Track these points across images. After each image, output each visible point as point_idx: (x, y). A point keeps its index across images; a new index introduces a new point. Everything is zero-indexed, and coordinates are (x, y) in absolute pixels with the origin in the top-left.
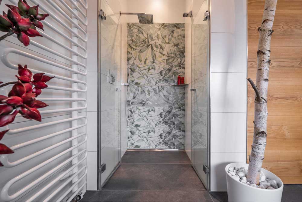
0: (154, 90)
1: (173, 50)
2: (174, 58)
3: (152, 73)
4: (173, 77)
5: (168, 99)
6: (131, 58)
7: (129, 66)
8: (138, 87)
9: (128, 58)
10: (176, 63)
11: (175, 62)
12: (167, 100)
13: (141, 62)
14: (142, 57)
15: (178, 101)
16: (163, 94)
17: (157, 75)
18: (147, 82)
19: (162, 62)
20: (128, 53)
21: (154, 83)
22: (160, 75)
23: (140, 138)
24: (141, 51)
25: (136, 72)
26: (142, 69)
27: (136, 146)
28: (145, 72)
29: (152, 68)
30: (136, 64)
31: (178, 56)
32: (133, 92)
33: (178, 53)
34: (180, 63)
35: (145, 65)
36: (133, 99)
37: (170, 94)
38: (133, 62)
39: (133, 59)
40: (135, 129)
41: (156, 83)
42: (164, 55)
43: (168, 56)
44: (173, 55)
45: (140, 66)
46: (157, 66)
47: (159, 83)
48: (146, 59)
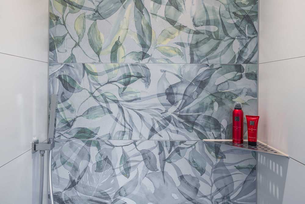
0: (146, 156)
1: (214, 10)
2: (219, 40)
3: (139, 95)
4: (213, 108)
5: (196, 190)
6: (64, 38)
7: (56, 69)
8: (89, 144)
9: (50, 38)
10: (226, 59)
11: (223, 52)
12: (190, 194)
13: (98, 53)
14: (102, 37)
15: (231, 198)
16: (178, 169)
17: (156, 100)
18: (119, 128)
19: (172, 52)
20: (54, 20)
21: (146, 132)
22: (167, 102)
24: (98, 15)
25: (80, 89)
26: (102, 79)
28: (112, 91)
29: (139, 77)
30: (80, 59)
31: (234, 32)
32: (69, 164)
33: (231, 21)
34: (240, 58)
35: (112, 65)
36: (70, 187)
37: (202, 171)
38: (68, 55)
39: (69, 43)
41: (153, 130)
42: (181, 28)
43: (197, 33)
44: (213, 28)
45: (94, 68)
46: (155, 70)
47: (163, 132)
48: (117, 45)
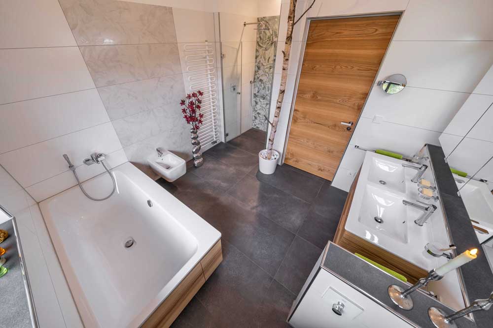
7: (256, 64)
8: (262, 83)
9: (256, 55)
13: (265, 60)
14: (266, 55)
20: (257, 51)
23: (259, 122)
24: (266, 49)
25: (261, 69)
26: (265, 67)
27: (257, 127)
28: (267, 70)
30: (261, 62)
32: (258, 87)
35: (268, 63)
36: (258, 92)
38: (259, 60)
39: (259, 57)
40: (257, 116)
45: (264, 64)
48: (269, 58)
